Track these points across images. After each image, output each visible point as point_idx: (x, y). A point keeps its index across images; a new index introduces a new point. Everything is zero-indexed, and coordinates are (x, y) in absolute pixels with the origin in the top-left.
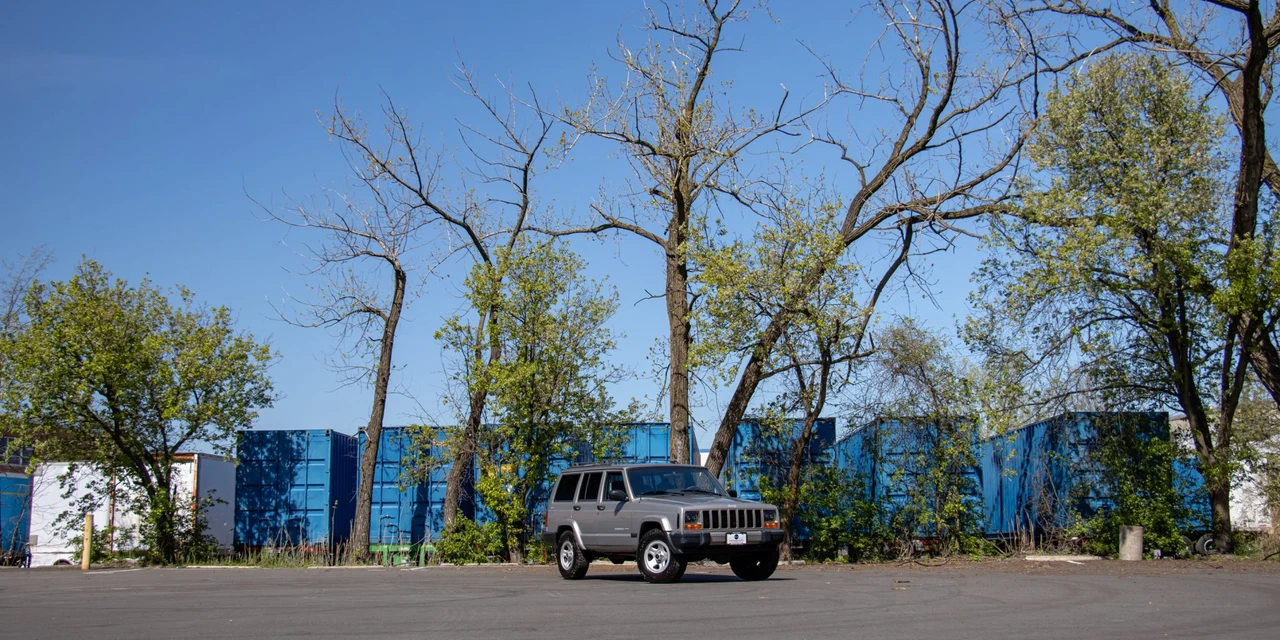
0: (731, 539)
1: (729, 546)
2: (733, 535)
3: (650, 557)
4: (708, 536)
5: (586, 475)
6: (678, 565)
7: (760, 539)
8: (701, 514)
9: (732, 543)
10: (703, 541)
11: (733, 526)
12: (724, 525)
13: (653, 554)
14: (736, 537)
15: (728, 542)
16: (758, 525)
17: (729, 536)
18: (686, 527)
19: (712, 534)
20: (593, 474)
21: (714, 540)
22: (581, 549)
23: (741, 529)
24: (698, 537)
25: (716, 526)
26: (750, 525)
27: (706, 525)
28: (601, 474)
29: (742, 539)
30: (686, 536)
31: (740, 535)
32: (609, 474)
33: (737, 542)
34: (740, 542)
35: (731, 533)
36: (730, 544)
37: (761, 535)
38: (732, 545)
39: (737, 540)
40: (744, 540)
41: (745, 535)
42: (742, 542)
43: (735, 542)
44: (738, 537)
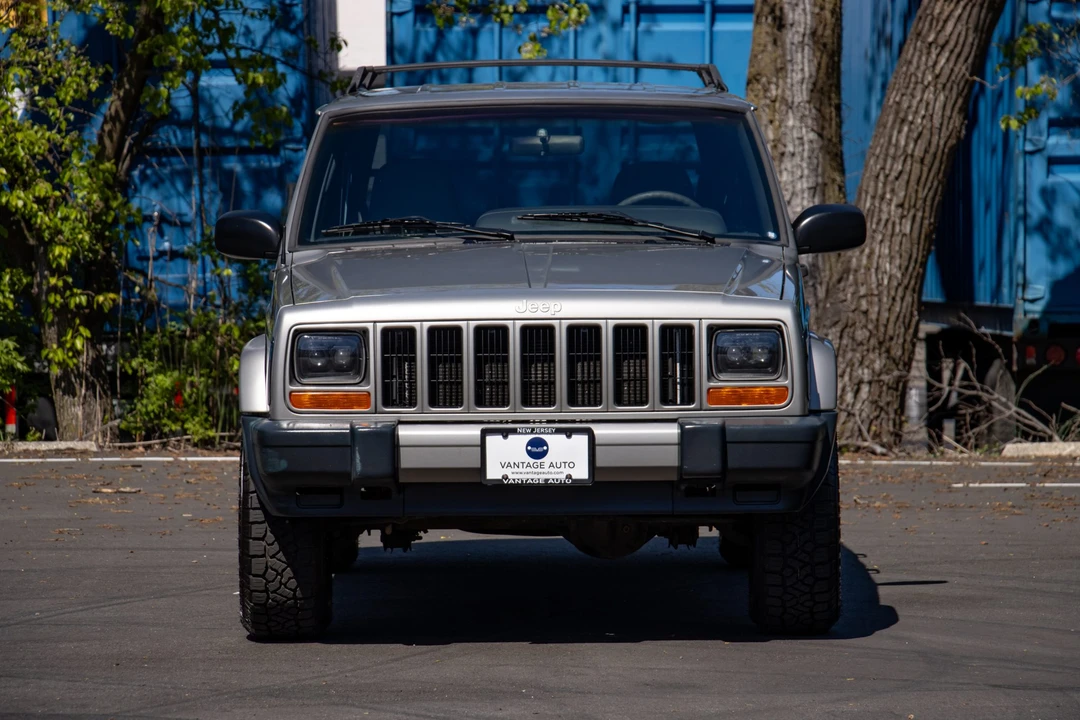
0: (506, 460)
1: (502, 487)
2: (519, 443)
4: (388, 439)
7: (671, 458)
9: (516, 476)
12: (493, 398)
14: (537, 449)
15: (493, 473)
17: (493, 441)
18: (292, 400)
19: (405, 433)
26: (632, 396)
29: (566, 460)
30: (282, 441)
31: (555, 442)
33: (539, 470)
34: (558, 473)
35: (514, 431)
36: (501, 480)
37: (676, 440)
38: (511, 481)
39: (539, 461)
40: (572, 465)
41: (582, 441)
42: (567, 471)
43: (530, 470)
44: (545, 448)
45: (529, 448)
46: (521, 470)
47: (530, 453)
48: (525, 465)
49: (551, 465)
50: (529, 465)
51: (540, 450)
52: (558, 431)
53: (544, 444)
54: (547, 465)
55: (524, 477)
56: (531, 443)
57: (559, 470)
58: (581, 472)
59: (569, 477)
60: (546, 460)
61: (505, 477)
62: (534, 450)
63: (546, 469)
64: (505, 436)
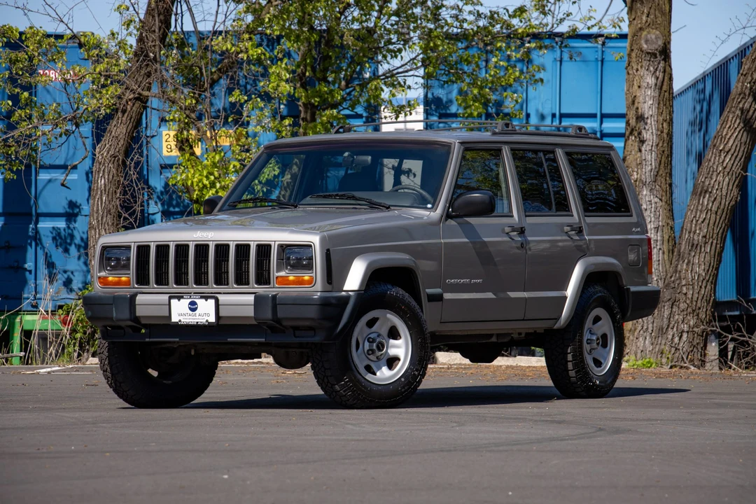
0: (180, 312)
2: (185, 303)
7: (249, 312)
9: (184, 320)
14: (193, 307)
15: (175, 319)
17: (174, 302)
19: (138, 298)
29: (206, 312)
31: (201, 303)
33: (194, 317)
35: (182, 297)
36: (178, 322)
37: (252, 303)
38: (183, 323)
39: (194, 313)
40: (208, 315)
41: (212, 302)
42: (206, 318)
43: (190, 317)
44: (196, 306)
45: (190, 306)
46: (186, 317)
47: (190, 308)
48: (188, 315)
49: (199, 315)
50: (190, 315)
51: (194, 307)
52: (202, 297)
53: (196, 304)
54: (197, 315)
55: (188, 321)
56: (190, 304)
57: (203, 318)
58: (212, 319)
59: (207, 321)
60: (197, 312)
61: (180, 321)
62: (192, 307)
63: (197, 317)
64: (179, 300)
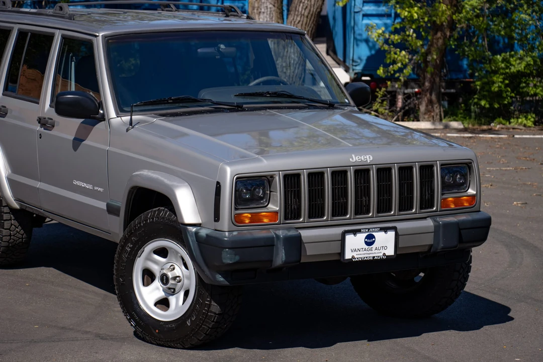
0: (355, 248)
1: (351, 262)
2: (362, 237)
3: (148, 277)
5: (22, 34)
6: (215, 308)
7: (429, 240)
8: (279, 182)
9: (359, 256)
10: (280, 257)
11: (362, 208)
12: (339, 210)
13: (155, 268)
14: (370, 240)
15: (348, 255)
16: (427, 203)
17: (349, 238)
18: (237, 220)
19: (306, 235)
20: (35, 35)
21: (310, 251)
22: (8, 206)
23: (384, 216)
24: (269, 244)
25: (316, 211)
26: (406, 204)
27: (291, 212)
28: (50, 38)
29: (383, 245)
30: (237, 246)
31: (379, 236)
32: (67, 41)
33: (370, 252)
34: (379, 253)
35: (359, 231)
36: (351, 259)
37: (432, 230)
38: (357, 259)
39: (370, 247)
40: (385, 248)
41: (391, 234)
42: (383, 251)
43: (365, 252)
44: (374, 239)
45: (366, 240)
46: (361, 252)
47: (366, 243)
48: (363, 249)
49: (376, 249)
50: (365, 250)
51: (371, 241)
52: (380, 229)
53: (373, 237)
54: (374, 249)
55: (362, 256)
56: (367, 237)
57: (380, 251)
58: (390, 252)
59: (384, 254)
60: (374, 246)
61: (353, 257)
62: (369, 241)
63: (374, 252)
64: (355, 234)
